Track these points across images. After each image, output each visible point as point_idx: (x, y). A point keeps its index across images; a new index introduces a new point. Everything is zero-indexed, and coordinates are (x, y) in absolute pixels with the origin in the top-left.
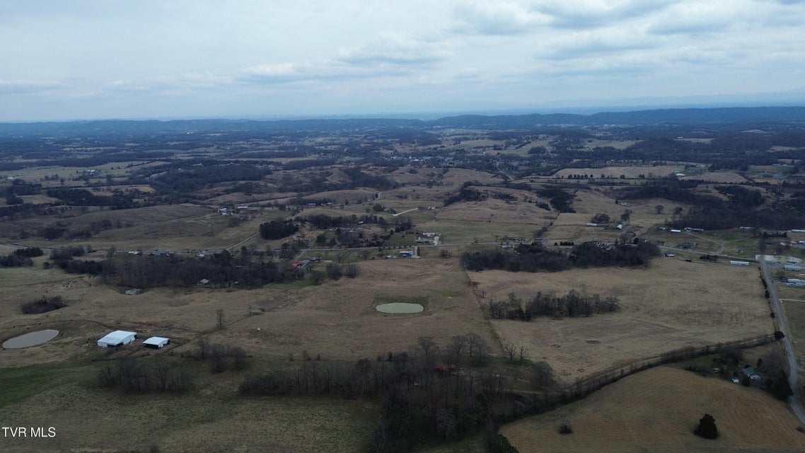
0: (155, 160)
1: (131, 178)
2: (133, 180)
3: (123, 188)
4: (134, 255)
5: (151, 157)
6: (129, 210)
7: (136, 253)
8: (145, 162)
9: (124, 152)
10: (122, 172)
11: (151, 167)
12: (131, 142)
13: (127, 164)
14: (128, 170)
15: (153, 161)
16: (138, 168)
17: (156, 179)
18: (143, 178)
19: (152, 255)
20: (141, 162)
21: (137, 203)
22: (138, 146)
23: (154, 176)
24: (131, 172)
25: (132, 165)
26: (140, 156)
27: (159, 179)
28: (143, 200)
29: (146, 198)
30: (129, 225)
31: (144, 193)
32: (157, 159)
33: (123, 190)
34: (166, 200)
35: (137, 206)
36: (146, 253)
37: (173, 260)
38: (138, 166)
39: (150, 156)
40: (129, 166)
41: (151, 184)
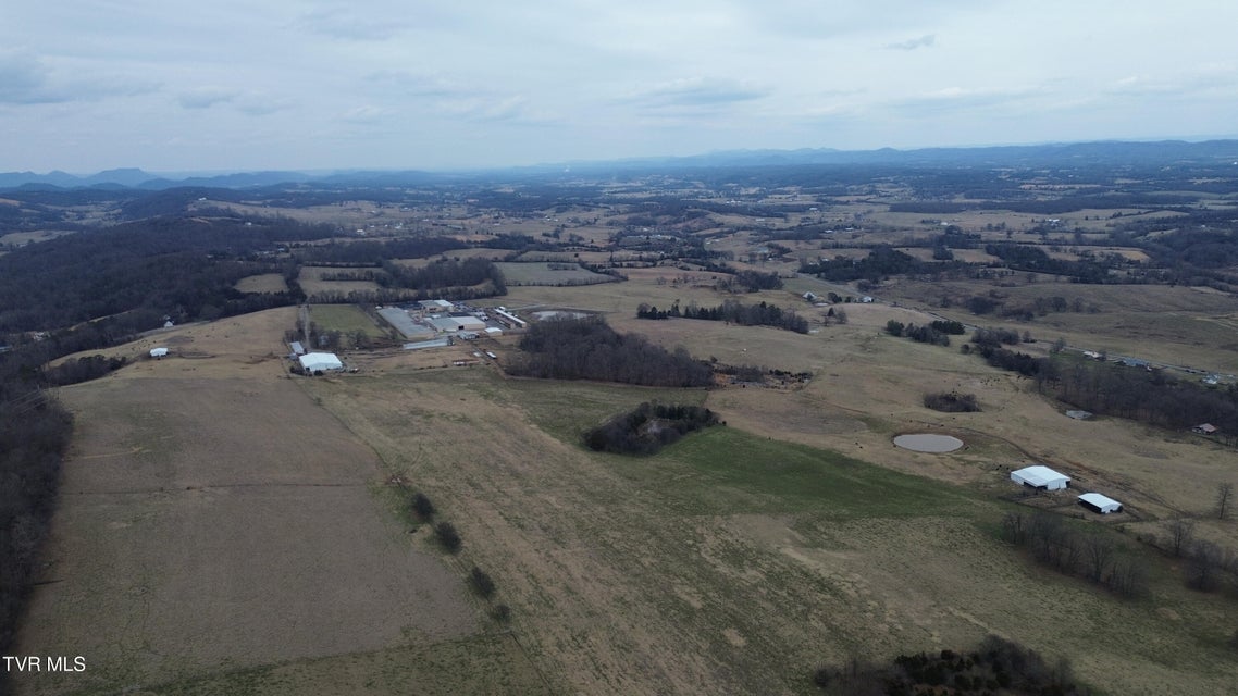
0: (1162, 209)
1: (1113, 235)
2: (1116, 239)
3: (1097, 251)
4: (1092, 358)
5: (1155, 203)
6: (1099, 286)
7: (1096, 355)
8: (1143, 211)
9: (1112, 192)
10: (1101, 225)
11: (1152, 220)
12: (1127, 178)
13: (1111, 212)
14: (1112, 221)
15: (1156, 210)
16: (1130, 220)
17: (1155, 241)
18: (1133, 236)
19: (1121, 363)
20: (1135, 211)
21: (1114, 276)
22: (1139, 184)
23: (1153, 234)
24: (1114, 226)
25: (1120, 215)
26: (1137, 201)
27: (1162, 240)
28: (1125, 273)
29: (1132, 270)
30: (1093, 310)
31: (1131, 262)
32: (1165, 206)
33: (1096, 253)
34: (1166, 277)
35: (1114, 281)
36: (1112, 358)
37: (1157, 379)
38: (1129, 215)
39: (1154, 200)
40: (1114, 216)
41: (1145, 248)
